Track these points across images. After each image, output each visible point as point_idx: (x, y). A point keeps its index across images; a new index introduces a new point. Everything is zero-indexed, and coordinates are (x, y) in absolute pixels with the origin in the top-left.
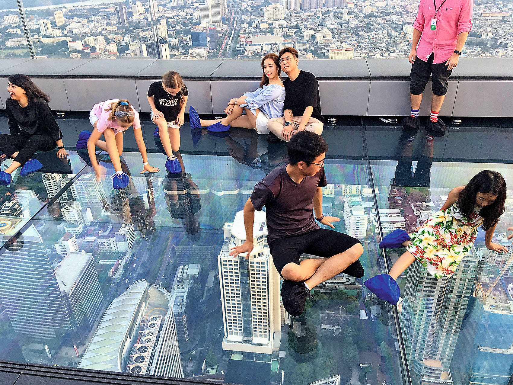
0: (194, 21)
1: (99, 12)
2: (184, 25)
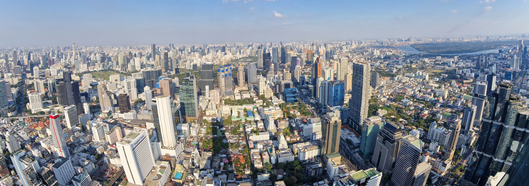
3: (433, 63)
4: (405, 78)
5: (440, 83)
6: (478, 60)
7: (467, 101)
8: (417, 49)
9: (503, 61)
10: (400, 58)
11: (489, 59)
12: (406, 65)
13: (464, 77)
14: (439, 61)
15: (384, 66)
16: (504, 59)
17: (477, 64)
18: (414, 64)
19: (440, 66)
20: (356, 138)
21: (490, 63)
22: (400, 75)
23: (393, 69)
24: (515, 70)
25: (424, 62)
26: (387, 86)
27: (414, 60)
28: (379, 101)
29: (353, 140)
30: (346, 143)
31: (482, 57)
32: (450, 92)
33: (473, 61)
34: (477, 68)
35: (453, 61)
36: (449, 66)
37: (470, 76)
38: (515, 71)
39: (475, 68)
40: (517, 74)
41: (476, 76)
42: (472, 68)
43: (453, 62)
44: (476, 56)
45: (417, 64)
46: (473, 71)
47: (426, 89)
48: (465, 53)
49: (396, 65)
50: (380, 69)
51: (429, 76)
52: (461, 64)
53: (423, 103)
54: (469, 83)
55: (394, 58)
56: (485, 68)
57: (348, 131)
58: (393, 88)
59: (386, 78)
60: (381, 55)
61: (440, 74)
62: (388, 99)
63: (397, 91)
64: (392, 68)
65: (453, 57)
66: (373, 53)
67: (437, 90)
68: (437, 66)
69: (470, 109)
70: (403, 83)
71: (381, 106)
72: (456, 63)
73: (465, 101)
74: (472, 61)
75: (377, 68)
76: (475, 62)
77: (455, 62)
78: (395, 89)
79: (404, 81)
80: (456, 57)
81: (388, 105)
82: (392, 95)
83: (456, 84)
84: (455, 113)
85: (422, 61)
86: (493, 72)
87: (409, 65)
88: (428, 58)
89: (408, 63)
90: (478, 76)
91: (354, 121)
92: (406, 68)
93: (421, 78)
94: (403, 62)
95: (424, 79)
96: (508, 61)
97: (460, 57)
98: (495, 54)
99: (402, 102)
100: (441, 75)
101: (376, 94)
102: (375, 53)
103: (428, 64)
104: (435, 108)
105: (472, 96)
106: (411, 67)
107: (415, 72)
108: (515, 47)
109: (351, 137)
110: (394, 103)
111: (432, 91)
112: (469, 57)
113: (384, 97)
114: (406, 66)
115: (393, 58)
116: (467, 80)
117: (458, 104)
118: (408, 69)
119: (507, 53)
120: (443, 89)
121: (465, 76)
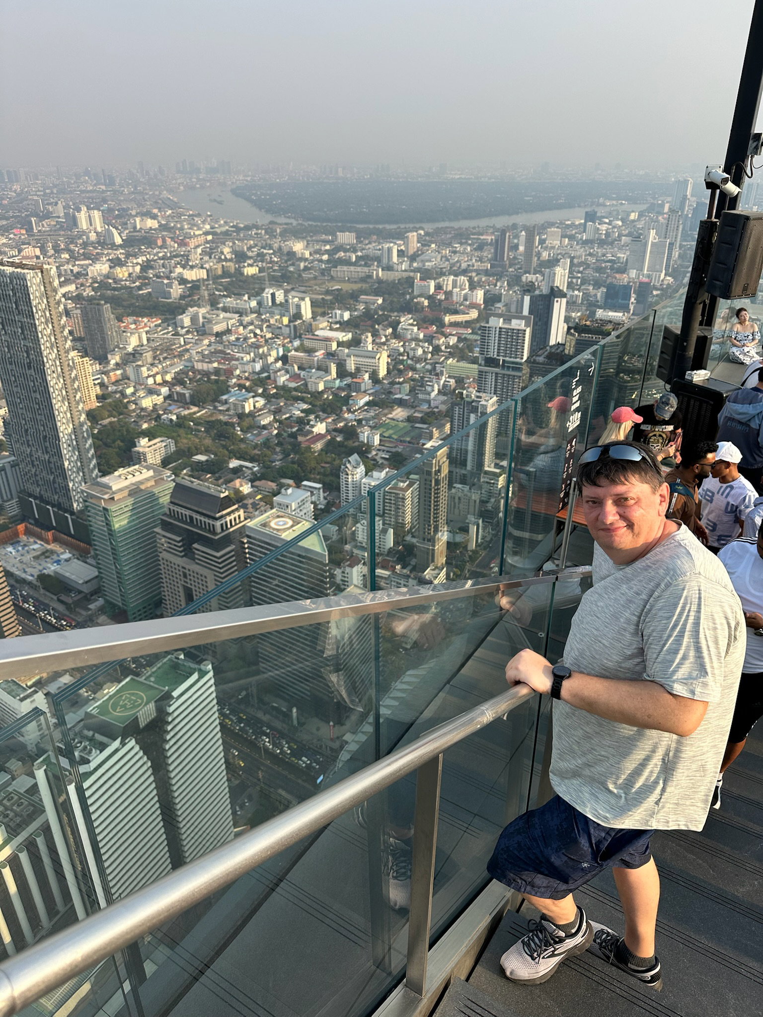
0: (615, 266)
1: (470, 239)
2: (599, 270)
3: (325, 257)
4: (222, 315)
5: (356, 326)
6: (498, 245)
7: (460, 381)
8: (259, 205)
9: (600, 251)
10: (192, 243)
11: (542, 242)
12: (219, 266)
13: (444, 305)
14: (345, 251)
15: (130, 275)
16: (602, 243)
17: (495, 258)
18: (250, 262)
19: (352, 268)
20: (77, 564)
21: (545, 255)
22: (199, 306)
23: (170, 285)
24: (645, 280)
25: (291, 254)
26: (154, 350)
27: (250, 248)
28: (134, 411)
29: (67, 574)
30: (42, 591)
31: (517, 236)
32: (395, 357)
33: (480, 248)
34: (497, 270)
35: (403, 248)
36: (389, 268)
37: (466, 299)
38: (648, 284)
39: (487, 273)
40: (655, 293)
41: (491, 299)
42: (474, 274)
43: (401, 253)
44: (493, 233)
45: (262, 261)
46: (480, 281)
47: (310, 351)
48: (450, 220)
49: (179, 270)
50: (115, 289)
51: (314, 304)
52: (433, 259)
53: (303, 400)
54: (467, 324)
55: (168, 241)
56: (526, 272)
57: (36, 546)
58: (180, 356)
59: (145, 320)
60: (108, 231)
61: (354, 296)
62: (168, 397)
63: (199, 366)
64: (166, 281)
65: (400, 235)
66: (74, 222)
67: (346, 351)
68: (339, 268)
69: (472, 406)
70: (218, 335)
71: (145, 426)
72: (413, 258)
73: (452, 382)
74: (476, 249)
75: (102, 285)
76: (488, 253)
77: (411, 252)
78: (189, 360)
79: (217, 328)
80: (413, 236)
81: (174, 418)
82: (178, 380)
83: (415, 329)
84: (423, 421)
85: (280, 248)
86: (557, 283)
87: (231, 266)
88: (303, 238)
89: (226, 260)
90: (500, 301)
91: (48, 503)
92: (222, 277)
93: (282, 315)
94: (206, 258)
95: (298, 316)
96: (619, 249)
97: (427, 234)
98: (568, 226)
99: (226, 402)
100: (357, 301)
101: (116, 383)
102: (84, 224)
103: (306, 260)
104: (349, 411)
105: (476, 366)
106: (242, 274)
107: (260, 292)
108: (653, 204)
109: (58, 562)
110: (195, 409)
111: (330, 355)
112: (462, 236)
113: (151, 392)
114: (220, 272)
115: (164, 241)
116: (456, 312)
117: (429, 394)
118: (229, 283)
119: (620, 223)
120: (370, 348)
121: (446, 299)
